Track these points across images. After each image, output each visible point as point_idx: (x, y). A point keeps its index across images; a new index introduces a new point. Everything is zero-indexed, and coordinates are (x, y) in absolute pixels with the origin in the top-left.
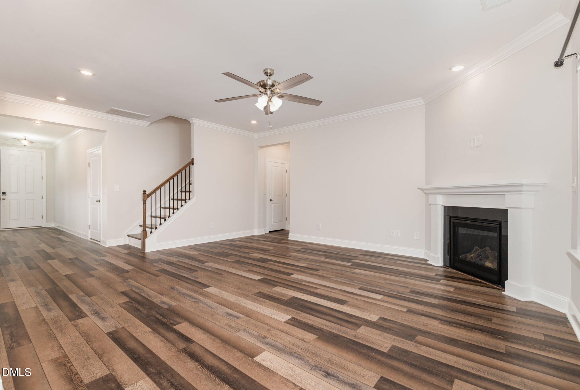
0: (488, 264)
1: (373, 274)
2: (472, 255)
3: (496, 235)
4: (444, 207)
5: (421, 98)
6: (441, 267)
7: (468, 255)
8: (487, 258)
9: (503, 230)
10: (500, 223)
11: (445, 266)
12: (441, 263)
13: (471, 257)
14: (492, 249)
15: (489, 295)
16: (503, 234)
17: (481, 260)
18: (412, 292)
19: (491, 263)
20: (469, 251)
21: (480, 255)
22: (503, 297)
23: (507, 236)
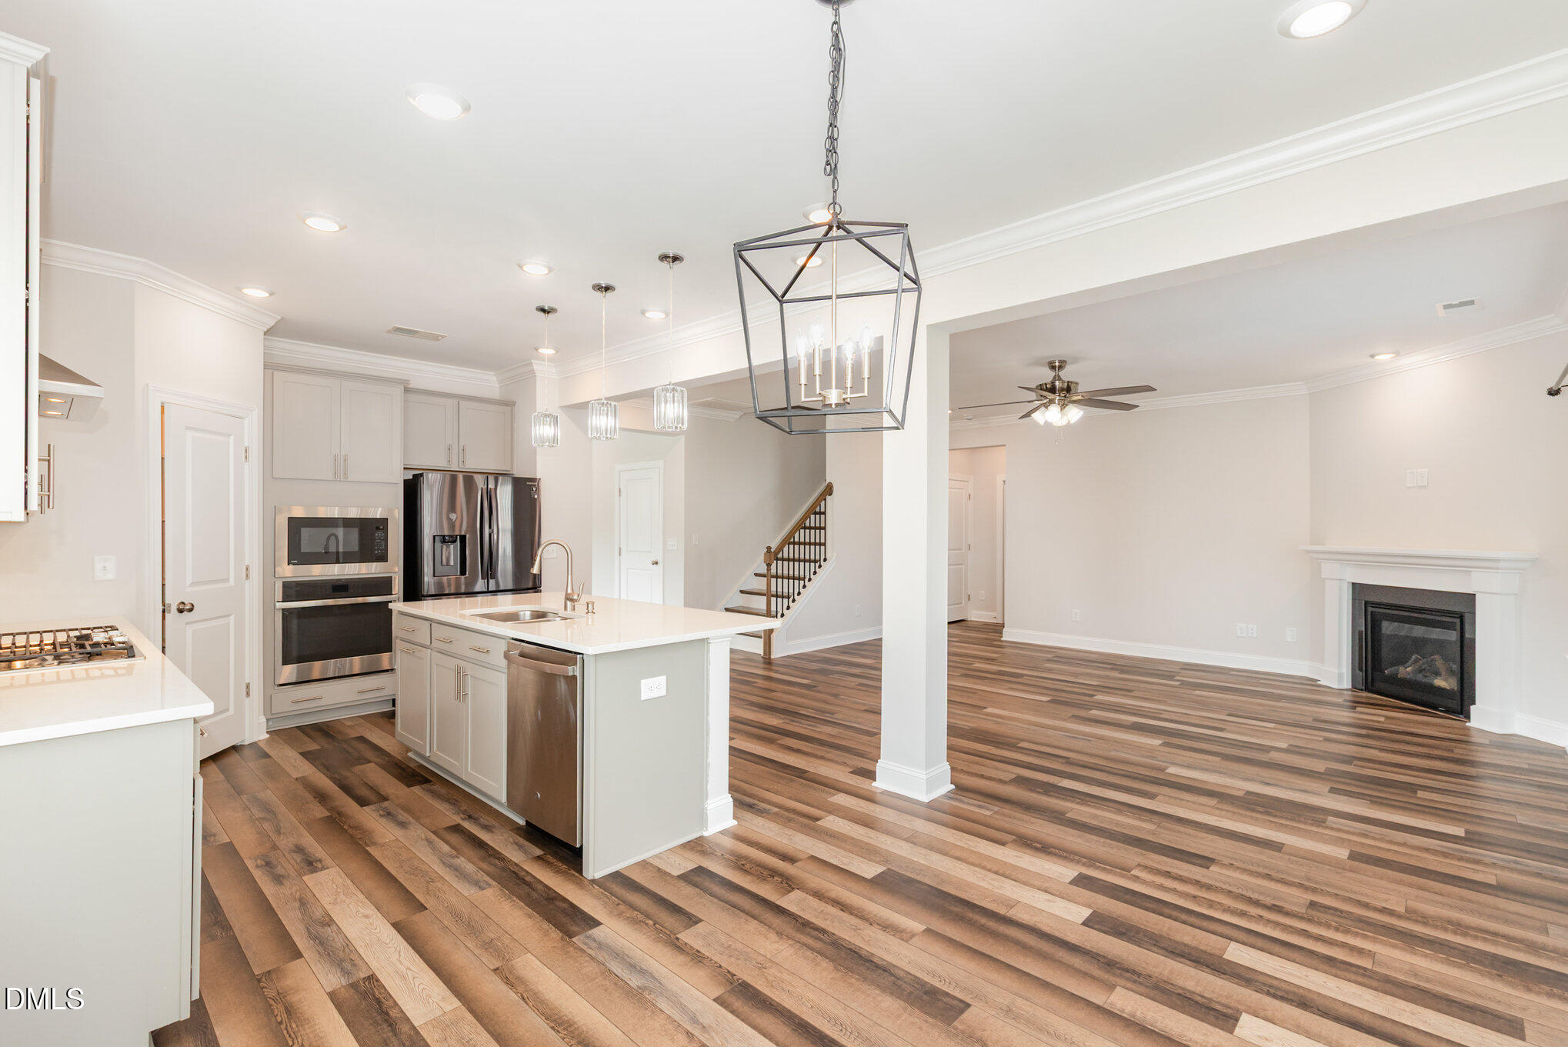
0: (1440, 682)
1: (1231, 697)
2: (1408, 669)
3: (1453, 636)
4: (1354, 584)
5: (1302, 383)
6: (1347, 690)
7: (1401, 668)
8: (1437, 674)
9: (1467, 627)
10: (1461, 617)
11: (1354, 687)
12: (1347, 684)
13: (1406, 671)
14: (1446, 659)
15: (1444, 726)
16: (1467, 635)
17: (1426, 677)
18: (1315, 720)
19: (1446, 680)
20: (1403, 662)
21: (1424, 669)
22: (1468, 729)
23: (1473, 641)
